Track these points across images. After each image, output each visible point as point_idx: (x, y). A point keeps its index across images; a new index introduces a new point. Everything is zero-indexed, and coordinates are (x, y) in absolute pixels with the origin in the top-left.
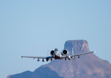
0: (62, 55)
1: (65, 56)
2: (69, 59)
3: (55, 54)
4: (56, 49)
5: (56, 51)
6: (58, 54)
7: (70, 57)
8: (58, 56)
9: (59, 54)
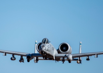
0: (59, 52)
1: (63, 55)
2: (70, 61)
3: (42, 49)
4: (45, 40)
5: (44, 43)
6: (47, 48)
7: (71, 57)
8: (48, 52)
9: (49, 49)
